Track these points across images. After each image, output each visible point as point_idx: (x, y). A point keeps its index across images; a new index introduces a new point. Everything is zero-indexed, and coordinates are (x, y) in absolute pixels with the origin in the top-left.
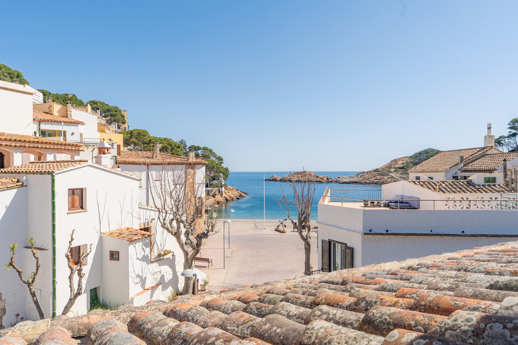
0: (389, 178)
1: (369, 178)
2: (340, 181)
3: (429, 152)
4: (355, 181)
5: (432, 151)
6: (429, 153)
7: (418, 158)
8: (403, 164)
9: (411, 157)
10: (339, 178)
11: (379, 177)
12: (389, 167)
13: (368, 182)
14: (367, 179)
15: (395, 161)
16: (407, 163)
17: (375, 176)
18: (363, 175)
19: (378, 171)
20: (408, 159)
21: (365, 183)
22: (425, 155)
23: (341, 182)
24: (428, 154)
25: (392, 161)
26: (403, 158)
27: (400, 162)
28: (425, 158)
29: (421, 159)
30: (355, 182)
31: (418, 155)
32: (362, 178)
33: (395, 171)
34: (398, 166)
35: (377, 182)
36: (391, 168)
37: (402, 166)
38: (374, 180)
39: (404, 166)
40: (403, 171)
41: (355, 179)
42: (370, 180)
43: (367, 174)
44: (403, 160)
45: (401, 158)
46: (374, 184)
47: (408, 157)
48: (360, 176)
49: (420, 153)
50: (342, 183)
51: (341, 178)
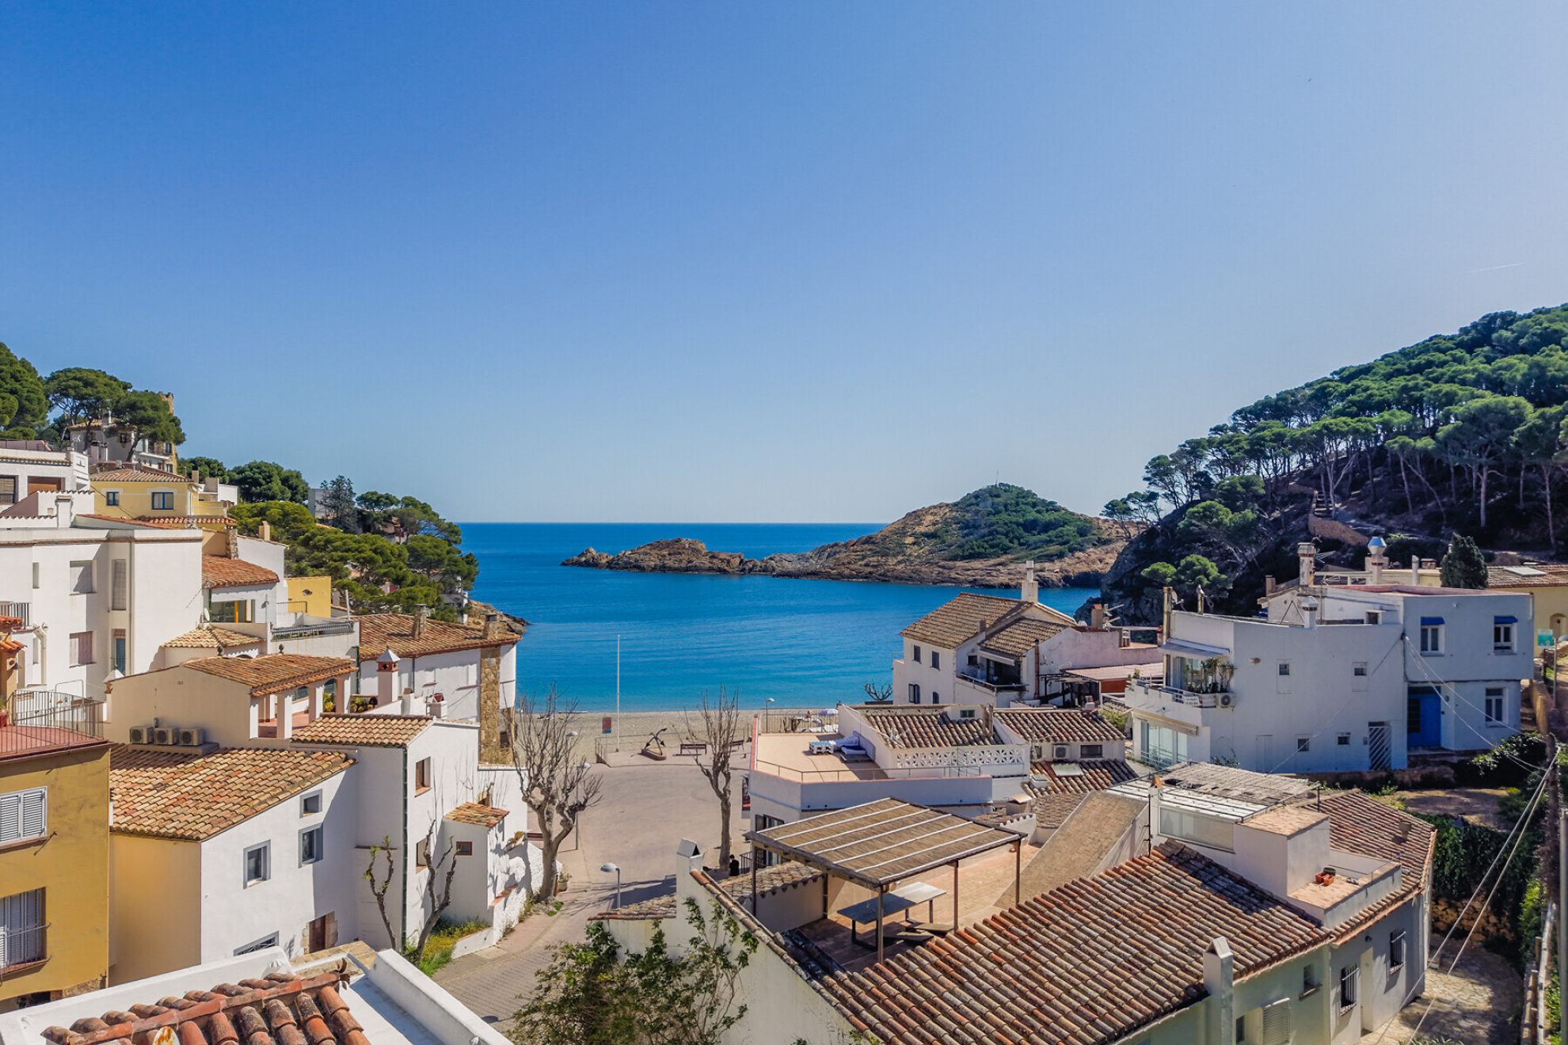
0: (900, 562)
1: (849, 563)
2: (774, 570)
3: (1000, 492)
4: (813, 569)
5: (1005, 491)
6: (998, 496)
7: (974, 508)
8: (934, 524)
9: (955, 505)
10: (771, 559)
11: (875, 559)
12: (901, 530)
13: (847, 572)
14: (843, 564)
15: (916, 516)
16: (946, 523)
17: (864, 557)
18: (835, 553)
19: (874, 543)
20: (947, 510)
21: (840, 577)
22: (990, 501)
23: (778, 570)
24: (996, 500)
25: (909, 515)
26: (935, 507)
27: (930, 518)
28: (990, 509)
29: (979, 511)
30: (814, 574)
31: (973, 501)
32: (831, 562)
33: (914, 544)
34: (922, 529)
35: (870, 573)
36: (904, 534)
37: (932, 529)
38: (863, 568)
39: (936, 530)
40: (935, 545)
41: (814, 564)
42: (852, 567)
43: (844, 550)
44: (936, 514)
45: (930, 508)
46: (862, 578)
47: (947, 505)
48: (826, 554)
49: (976, 496)
50: (778, 575)
51: (777, 559)
